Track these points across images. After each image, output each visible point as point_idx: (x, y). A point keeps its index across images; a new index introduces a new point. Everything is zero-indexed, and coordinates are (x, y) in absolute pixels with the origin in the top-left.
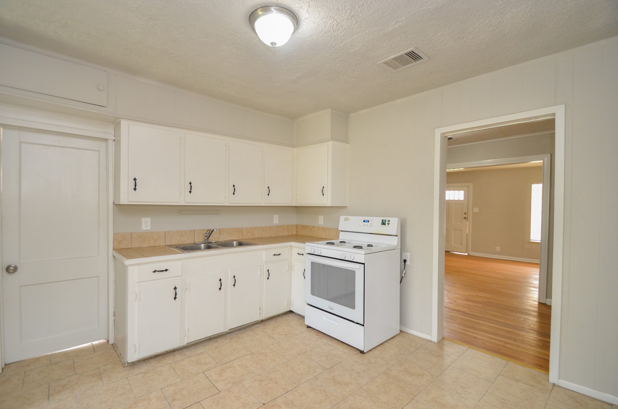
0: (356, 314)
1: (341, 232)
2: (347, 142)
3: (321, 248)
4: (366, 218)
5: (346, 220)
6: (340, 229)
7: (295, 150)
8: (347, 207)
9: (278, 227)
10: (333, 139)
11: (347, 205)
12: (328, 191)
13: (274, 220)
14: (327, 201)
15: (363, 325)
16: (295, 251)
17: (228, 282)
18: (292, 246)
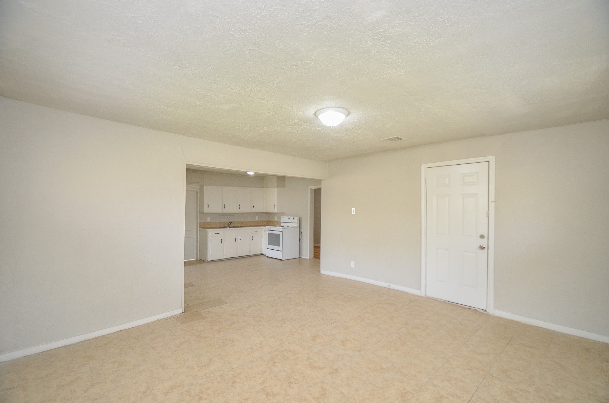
0: (280, 248)
1: (282, 223)
2: (284, 187)
3: (272, 228)
4: (289, 217)
5: (283, 218)
6: (281, 221)
7: (265, 189)
8: (284, 213)
9: (258, 221)
10: (277, 187)
11: (285, 212)
12: (276, 207)
13: (257, 218)
14: (275, 211)
15: (282, 251)
16: (263, 230)
17: (238, 240)
18: (262, 228)
